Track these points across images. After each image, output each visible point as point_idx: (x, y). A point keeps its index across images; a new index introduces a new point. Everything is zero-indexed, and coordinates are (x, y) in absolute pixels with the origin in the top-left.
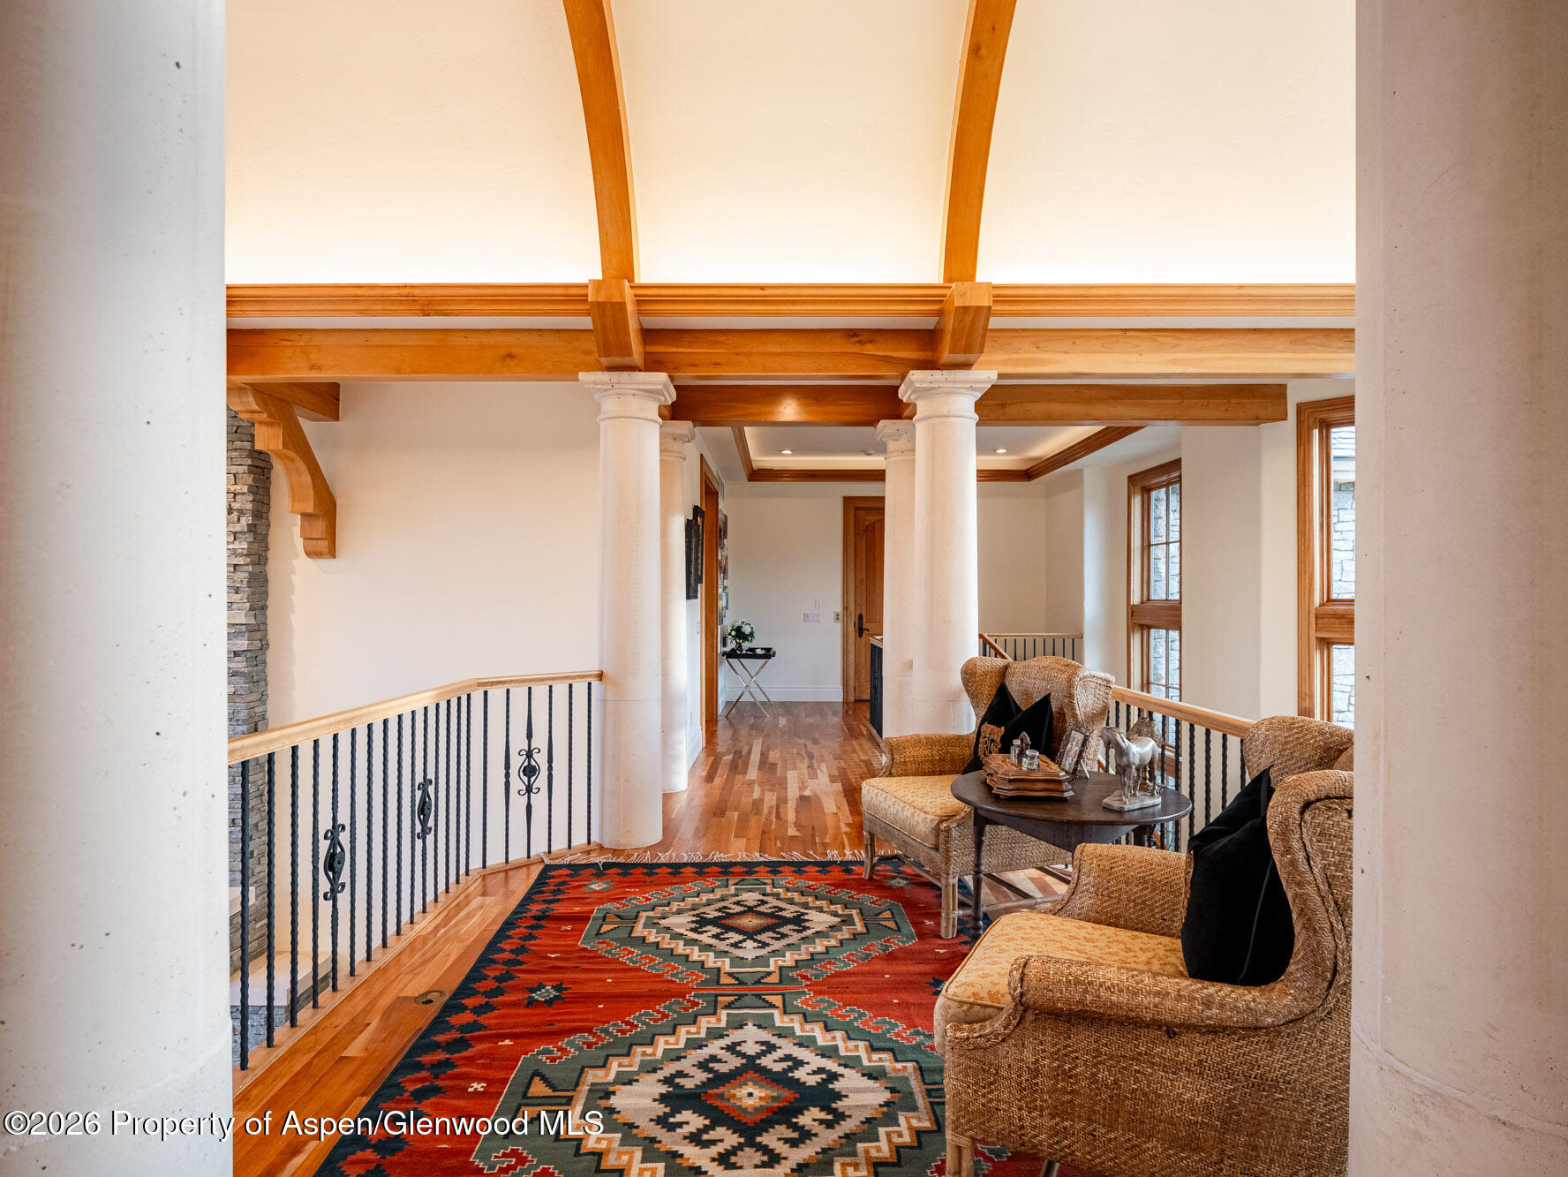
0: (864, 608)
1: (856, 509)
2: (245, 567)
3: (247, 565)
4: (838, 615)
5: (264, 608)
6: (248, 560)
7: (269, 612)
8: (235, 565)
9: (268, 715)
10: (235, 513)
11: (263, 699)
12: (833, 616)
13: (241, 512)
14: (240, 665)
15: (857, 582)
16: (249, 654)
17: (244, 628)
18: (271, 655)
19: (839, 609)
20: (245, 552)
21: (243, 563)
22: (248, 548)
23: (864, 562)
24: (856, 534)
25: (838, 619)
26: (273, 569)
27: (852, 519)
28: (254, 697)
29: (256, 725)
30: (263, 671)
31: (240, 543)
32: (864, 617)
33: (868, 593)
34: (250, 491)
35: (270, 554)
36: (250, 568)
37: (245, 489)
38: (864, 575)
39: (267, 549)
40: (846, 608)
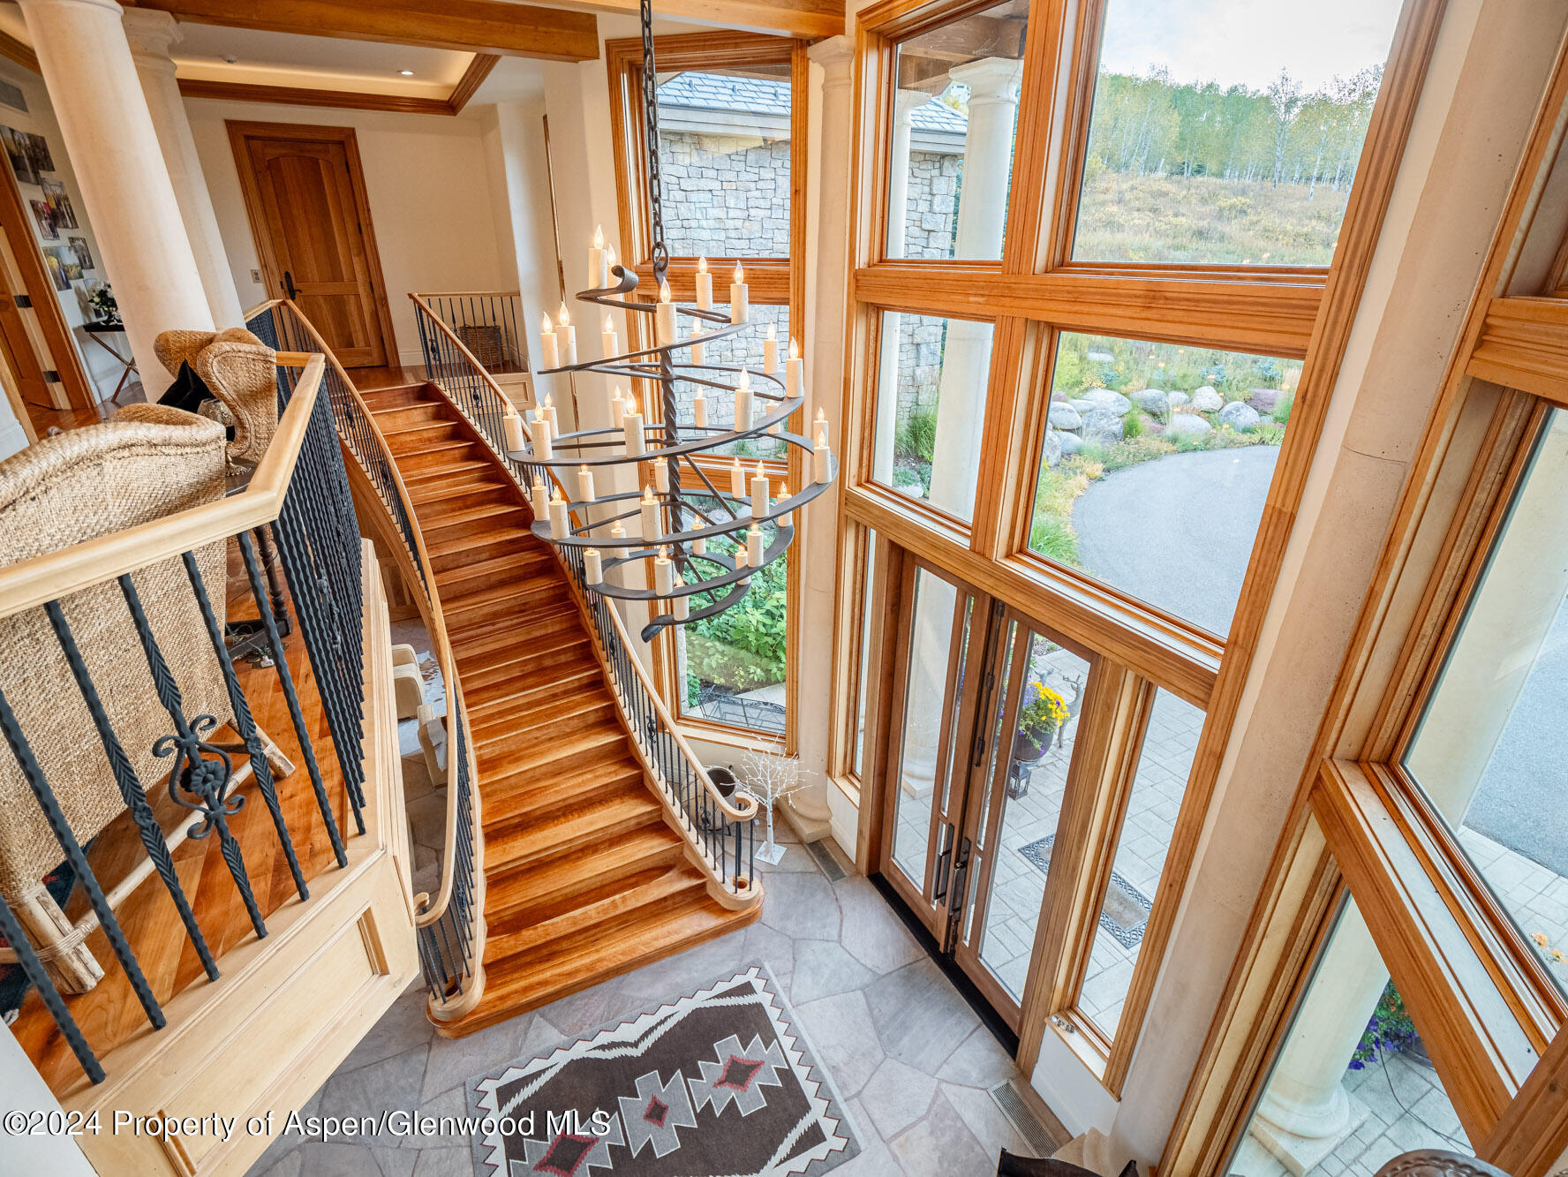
0: (290, 265)
1: (248, 138)
4: (256, 274)
12: (250, 278)
15: (273, 233)
19: (256, 266)
23: (277, 209)
24: (256, 173)
25: (257, 279)
27: (245, 152)
32: (292, 275)
33: (290, 247)
38: (280, 223)
40: (264, 266)
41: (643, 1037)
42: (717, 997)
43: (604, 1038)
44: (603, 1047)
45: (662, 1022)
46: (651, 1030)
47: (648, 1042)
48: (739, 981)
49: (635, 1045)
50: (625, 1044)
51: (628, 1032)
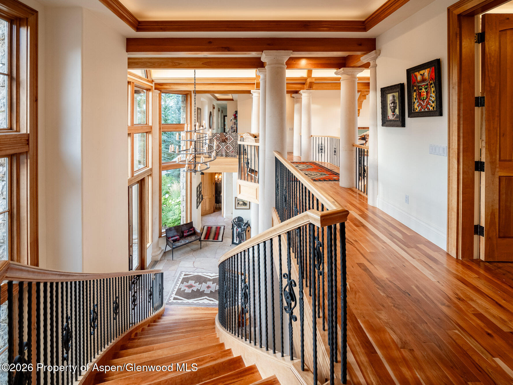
41: (204, 299)
42: (182, 300)
43: (211, 302)
44: (213, 301)
45: (197, 300)
46: (201, 300)
47: (203, 298)
48: (175, 301)
49: (206, 298)
50: (208, 299)
51: (206, 301)
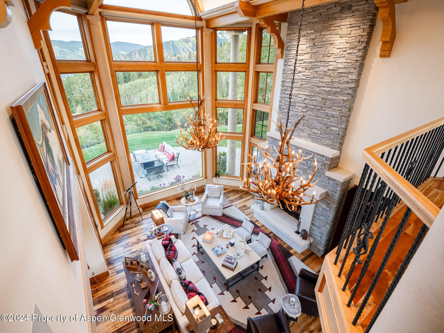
2: (360, 61)
3: (360, 60)
5: (361, 74)
6: (361, 58)
7: (361, 75)
8: (357, 60)
9: (354, 107)
10: (361, 43)
11: (353, 102)
13: (362, 42)
14: (351, 92)
16: (354, 89)
17: (354, 81)
18: (359, 89)
20: (361, 56)
21: (359, 59)
22: (362, 55)
26: (367, 62)
28: (352, 101)
29: (350, 110)
30: (356, 94)
31: (360, 53)
34: (367, 35)
35: (367, 56)
36: (361, 61)
37: (366, 34)
39: (367, 54)
